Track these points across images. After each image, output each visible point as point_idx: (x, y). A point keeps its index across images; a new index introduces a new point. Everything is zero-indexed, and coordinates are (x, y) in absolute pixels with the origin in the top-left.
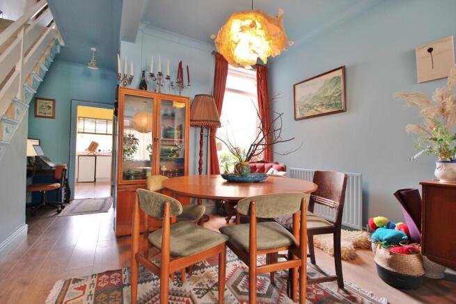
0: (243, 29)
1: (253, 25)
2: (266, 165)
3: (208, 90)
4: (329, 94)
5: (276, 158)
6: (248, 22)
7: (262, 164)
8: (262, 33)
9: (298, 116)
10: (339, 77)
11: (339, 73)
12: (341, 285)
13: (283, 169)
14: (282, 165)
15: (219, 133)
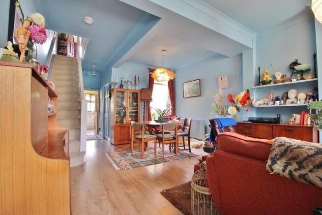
0: (161, 73)
1: (164, 72)
2: (172, 117)
3: (146, 86)
4: (195, 89)
5: (177, 114)
6: (162, 71)
7: (170, 117)
8: (167, 74)
9: (185, 96)
10: (198, 83)
11: (198, 81)
12: (190, 151)
13: (179, 119)
14: (178, 117)
15: (151, 104)
